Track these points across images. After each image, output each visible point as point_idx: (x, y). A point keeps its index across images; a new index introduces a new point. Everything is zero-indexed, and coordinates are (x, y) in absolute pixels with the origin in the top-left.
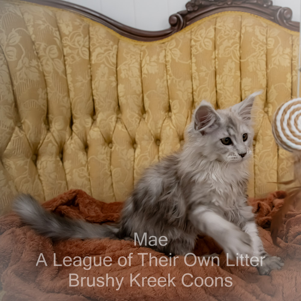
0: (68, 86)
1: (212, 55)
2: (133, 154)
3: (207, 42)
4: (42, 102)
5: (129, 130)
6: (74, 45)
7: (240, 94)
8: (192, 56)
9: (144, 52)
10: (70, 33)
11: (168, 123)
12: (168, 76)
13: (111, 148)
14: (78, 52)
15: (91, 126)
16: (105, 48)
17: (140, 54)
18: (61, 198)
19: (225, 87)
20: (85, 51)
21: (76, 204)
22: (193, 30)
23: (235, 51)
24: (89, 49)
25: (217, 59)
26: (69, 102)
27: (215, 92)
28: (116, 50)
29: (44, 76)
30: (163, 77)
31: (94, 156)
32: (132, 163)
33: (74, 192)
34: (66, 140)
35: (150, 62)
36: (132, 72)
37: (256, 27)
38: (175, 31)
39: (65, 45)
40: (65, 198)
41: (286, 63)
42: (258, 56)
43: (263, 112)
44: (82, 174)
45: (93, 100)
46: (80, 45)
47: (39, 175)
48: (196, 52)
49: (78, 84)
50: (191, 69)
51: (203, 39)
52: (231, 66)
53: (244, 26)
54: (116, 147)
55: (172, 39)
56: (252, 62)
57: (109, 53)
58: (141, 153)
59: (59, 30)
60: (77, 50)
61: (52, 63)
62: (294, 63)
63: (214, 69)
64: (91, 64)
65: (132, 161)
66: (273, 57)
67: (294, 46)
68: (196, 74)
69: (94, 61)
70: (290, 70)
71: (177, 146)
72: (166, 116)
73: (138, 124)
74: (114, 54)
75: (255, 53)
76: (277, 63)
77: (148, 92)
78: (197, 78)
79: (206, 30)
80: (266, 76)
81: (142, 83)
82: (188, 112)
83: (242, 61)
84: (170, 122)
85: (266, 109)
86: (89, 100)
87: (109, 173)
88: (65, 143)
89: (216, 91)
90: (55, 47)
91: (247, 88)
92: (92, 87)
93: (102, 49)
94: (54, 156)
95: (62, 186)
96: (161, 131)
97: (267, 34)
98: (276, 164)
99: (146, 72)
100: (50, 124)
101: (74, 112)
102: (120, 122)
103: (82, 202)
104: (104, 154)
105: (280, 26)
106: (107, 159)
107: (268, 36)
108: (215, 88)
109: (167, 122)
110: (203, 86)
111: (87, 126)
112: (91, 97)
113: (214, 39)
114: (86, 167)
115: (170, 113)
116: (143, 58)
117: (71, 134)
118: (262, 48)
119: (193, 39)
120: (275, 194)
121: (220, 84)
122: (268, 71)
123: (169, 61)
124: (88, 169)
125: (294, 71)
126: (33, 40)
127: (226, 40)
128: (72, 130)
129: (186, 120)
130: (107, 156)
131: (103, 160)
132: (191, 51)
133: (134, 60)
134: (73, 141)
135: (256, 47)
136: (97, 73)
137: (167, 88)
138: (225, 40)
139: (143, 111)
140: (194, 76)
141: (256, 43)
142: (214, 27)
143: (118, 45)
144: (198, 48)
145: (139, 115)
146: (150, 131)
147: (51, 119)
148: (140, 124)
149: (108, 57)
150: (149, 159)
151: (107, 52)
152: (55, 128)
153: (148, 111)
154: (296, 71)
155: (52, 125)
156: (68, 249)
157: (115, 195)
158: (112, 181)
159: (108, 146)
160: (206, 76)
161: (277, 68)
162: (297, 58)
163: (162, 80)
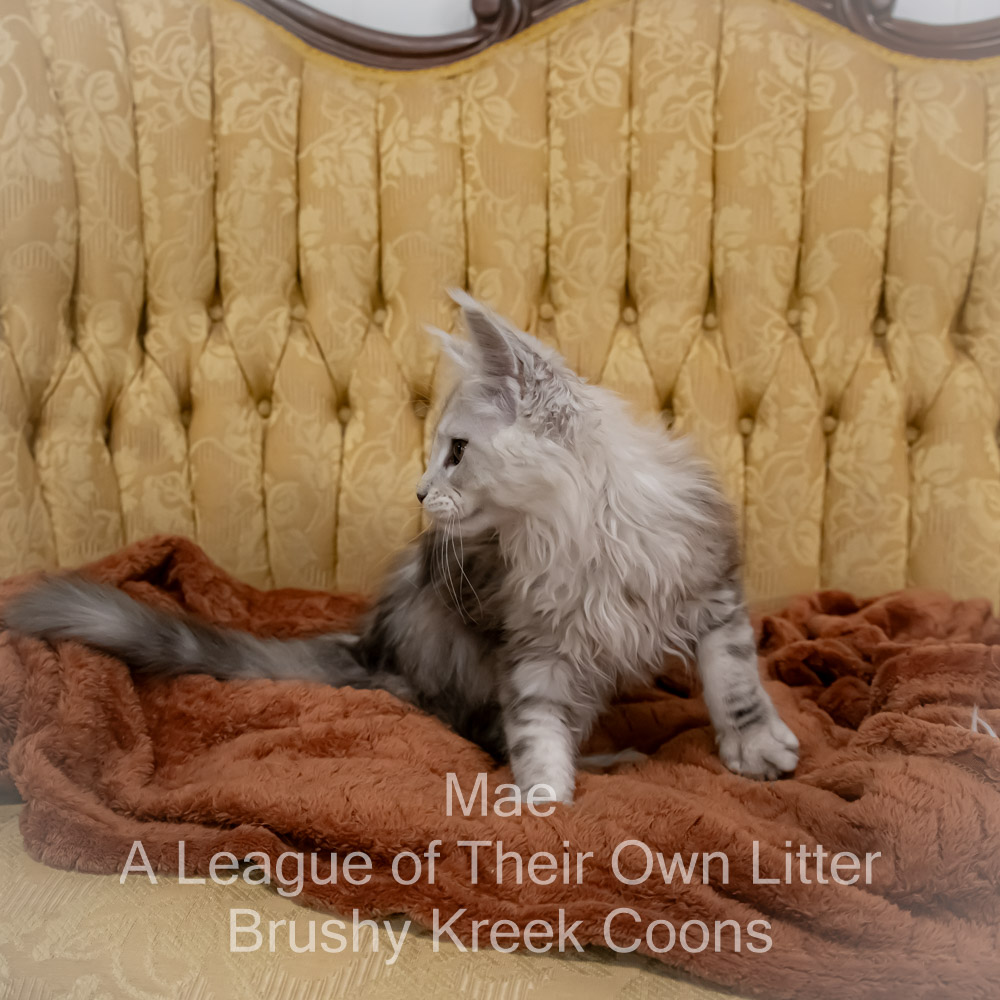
0: (141, 205)
1: (620, 124)
2: (337, 439)
3: (606, 79)
4: (63, 251)
5: (329, 359)
6: (169, 72)
7: (709, 259)
8: (552, 124)
9: (389, 103)
10: (156, 32)
12: (469, 188)
13: (266, 416)
14: (180, 94)
15: (207, 340)
16: (265, 86)
17: (376, 111)
18: (131, 558)
19: (658, 235)
20: (199, 92)
21: (169, 581)
22: (554, 37)
23: (699, 114)
24: (212, 86)
25: (638, 139)
26: (141, 256)
27: (622, 248)
28: (297, 94)
29: (74, 169)
30: (451, 192)
31: (211, 439)
32: (336, 467)
33: (167, 543)
34: (126, 381)
35: (411, 137)
36: (349, 167)
37: (774, 35)
38: (493, 37)
39: (139, 71)
40: (142, 560)
41: (873, 162)
42: (778, 136)
43: (784, 324)
44: (172, 494)
45: (217, 254)
46: (185, 73)
47: (43, 488)
48: (566, 113)
49: (176, 200)
50: (547, 168)
51: (592, 68)
52: (684, 163)
53: (730, 30)
54: (286, 412)
55: (483, 64)
56: (756, 155)
57: (277, 103)
58: (366, 437)
59: (121, 22)
60: (176, 90)
61: (100, 129)
62: (902, 162)
63: (623, 171)
64: (215, 137)
65: (335, 462)
66: (829, 139)
67: (901, 106)
68: (565, 184)
69: (229, 126)
70: (886, 188)
73: (360, 342)
74: (290, 106)
75: (767, 126)
76: (843, 162)
77: (401, 238)
78: (567, 197)
79: (603, 38)
80: (799, 203)
81: (379, 207)
82: (530, 312)
83: (720, 148)
85: (793, 315)
86: (204, 253)
87: (259, 498)
88: (120, 391)
89: (628, 247)
90: (110, 76)
91: (733, 241)
92: (214, 213)
93: (253, 88)
94: (90, 427)
95: (111, 530)
96: (434, 371)
97: (808, 58)
98: (819, 502)
99: (397, 172)
100: (80, 326)
101: (153, 292)
102: (299, 332)
103: (191, 577)
104: (244, 433)
105: (853, 37)
107: (812, 67)
108: (624, 235)
110: (586, 226)
111: (194, 339)
112: (212, 245)
113: (627, 70)
114: (185, 472)
116: (387, 122)
117: (142, 362)
118: (791, 109)
119: (556, 66)
120: (816, 600)
121: (642, 222)
122: (808, 187)
123: (472, 138)
124: (189, 478)
125: (898, 193)
126: (47, 51)
127: (672, 77)
128: (144, 349)
130: (253, 441)
131: (242, 452)
132: (548, 107)
133: (357, 131)
134: (146, 386)
135: (772, 104)
136: (235, 167)
137: (462, 227)
138: (667, 74)
139: (379, 299)
140: (557, 192)
141: (772, 91)
142: (628, 29)
143: (300, 76)
144: (576, 98)
145: (362, 308)
146: (399, 367)
147: (84, 309)
148: (368, 342)
149: (272, 114)
150: (394, 460)
151: (271, 100)
152: (96, 338)
153: (394, 302)
154: (907, 192)
155: (84, 328)
156: (182, 706)
157: (274, 570)
158: (265, 524)
159: (257, 408)
160: (599, 191)
161: (840, 176)
162: (911, 146)
163: (449, 201)
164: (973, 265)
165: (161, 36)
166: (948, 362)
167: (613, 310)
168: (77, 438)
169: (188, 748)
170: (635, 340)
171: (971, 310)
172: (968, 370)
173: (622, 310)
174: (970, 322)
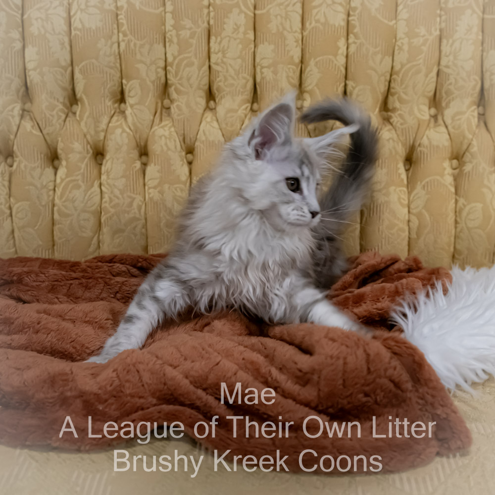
2: (52, 177)
5: (45, 132)
7: (253, 73)
11: (119, 123)
12: (121, 35)
13: (11, 166)
19: (225, 60)
25: (213, 8)
27: (206, 67)
30: (111, 37)
32: (51, 193)
35: (87, 6)
36: (52, 23)
41: (339, 20)
42: (288, 5)
50: (164, 24)
52: (238, 20)
54: (21, 163)
56: (276, 16)
58: (67, 176)
62: (353, 20)
63: (206, 25)
65: (50, 190)
66: (315, 7)
68: (174, 32)
70: (345, 34)
71: (135, 165)
72: (115, 108)
73: (63, 123)
76: (323, 20)
77: (83, 63)
78: (175, 40)
80: (300, 42)
81: (71, 47)
82: (157, 103)
83: (257, 12)
84: (123, 120)
85: (298, 103)
87: (8, 212)
89: (210, 67)
91: (265, 63)
96: (105, 137)
99: (80, 26)
102: (28, 117)
106: (4, 186)
108: (207, 60)
109: (117, 121)
110: (186, 55)
115: (123, 105)
121: (216, 54)
122: (305, 34)
123: (122, 7)
125: (351, 36)
129: (152, 118)
130: (3, 180)
133: (57, 3)
137: (118, 57)
139: (73, 99)
140: (170, 37)
145: (64, 104)
146: (85, 136)
148: (67, 122)
150: (83, 187)
153: (81, 100)
154: (355, 35)
157: (18, 251)
158: (12, 226)
159: (6, 162)
160: (192, 36)
161: (321, 27)
162: (357, 12)
163: (109, 43)
164: (391, 76)
167: (203, 102)
170: (214, 118)
171: (390, 98)
172: (389, 130)
173: (208, 102)
174: (390, 106)
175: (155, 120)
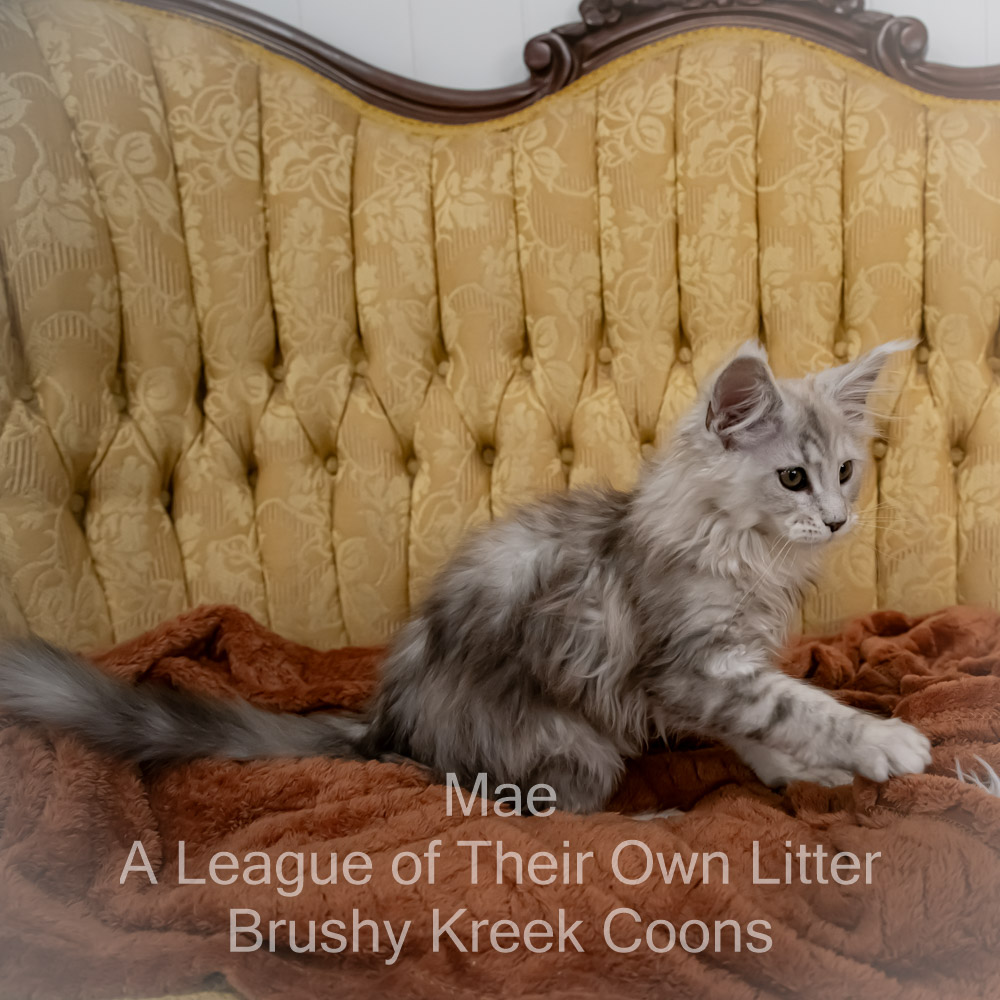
0: (189, 269)
1: (665, 170)
2: (405, 493)
3: (650, 127)
4: (101, 320)
5: (391, 413)
6: (210, 132)
7: (756, 296)
8: (601, 172)
9: (443, 157)
10: (196, 91)
11: (522, 392)
12: (522, 238)
13: (334, 473)
14: (224, 154)
15: (268, 401)
16: (315, 144)
17: (431, 166)
18: (169, 633)
19: (705, 276)
20: (245, 152)
21: (218, 652)
22: (602, 87)
23: (740, 157)
24: (260, 146)
25: (683, 184)
26: (193, 319)
27: (673, 289)
28: (350, 150)
29: (110, 234)
30: (504, 243)
31: (277, 500)
32: (404, 520)
33: (213, 613)
34: (185, 447)
35: (462, 190)
36: (402, 222)
37: (810, 79)
38: (546, 89)
39: (178, 131)
40: (183, 634)
41: (909, 199)
42: (815, 176)
43: (831, 356)
44: (238, 557)
45: (274, 314)
46: (228, 133)
47: (94, 562)
48: (613, 161)
49: (225, 263)
50: (597, 216)
51: (636, 117)
52: (727, 206)
53: (768, 76)
54: (350, 469)
55: (535, 116)
56: (795, 196)
57: (327, 161)
58: (432, 489)
59: (158, 81)
60: (219, 150)
61: (136, 192)
62: (933, 197)
63: (671, 214)
64: (265, 198)
65: (403, 515)
66: (865, 177)
67: (931, 143)
68: (614, 231)
69: (278, 187)
70: (920, 222)
71: (551, 466)
72: (515, 367)
73: (422, 396)
74: (342, 164)
75: (806, 166)
76: (878, 199)
77: (457, 291)
78: (617, 244)
79: (646, 88)
80: (840, 240)
81: (435, 260)
82: (587, 356)
83: (761, 189)
84: (528, 387)
85: (840, 348)
86: (260, 314)
87: (329, 555)
88: (179, 457)
89: (679, 289)
90: (146, 138)
91: (778, 279)
92: (268, 274)
93: (302, 148)
94: (144, 497)
95: (172, 599)
96: (497, 419)
97: (844, 102)
98: (872, 525)
99: (450, 226)
100: (131, 394)
101: (208, 355)
102: (362, 388)
103: (237, 646)
104: (310, 491)
105: (887, 79)
107: (847, 111)
108: (675, 278)
109: (518, 389)
110: (637, 270)
111: (253, 401)
112: (268, 305)
113: (672, 117)
114: (252, 535)
115: (527, 360)
116: (440, 176)
117: (202, 427)
118: (828, 150)
119: (603, 116)
120: (870, 622)
121: (691, 265)
122: (847, 225)
123: (523, 189)
124: (257, 540)
125: (930, 225)
126: (71, 112)
127: (712, 123)
128: (203, 414)
129: (579, 382)
130: (320, 499)
131: (308, 511)
132: (597, 156)
133: (410, 186)
134: (207, 450)
135: (810, 146)
136: (286, 227)
137: (517, 277)
138: (708, 119)
139: (440, 352)
140: (608, 239)
141: (808, 133)
142: (672, 77)
143: (355, 134)
144: (621, 145)
145: (426, 364)
146: (462, 417)
147: (134, 376)
148: (431, 395)
149: (321, 172)
150: (460, 510)
151: (321, 158)
152: (148, 405)
153: (454, 353)
154: (938, 225)
155: (136, 396)
156: (194, 794)
157: (347, 625)
158: (336, 580)
159: (325, 465)
160: (646, 237)
161: (876, 212)
162: (941, 182)
163: (502, 252)
165: (200, 96)
166: (986, 387)
167: (668, 351)
168: (131, 509)
169: (200, 839)
170: (689, 379)
173: (677, 350)
175: (585, 387)
